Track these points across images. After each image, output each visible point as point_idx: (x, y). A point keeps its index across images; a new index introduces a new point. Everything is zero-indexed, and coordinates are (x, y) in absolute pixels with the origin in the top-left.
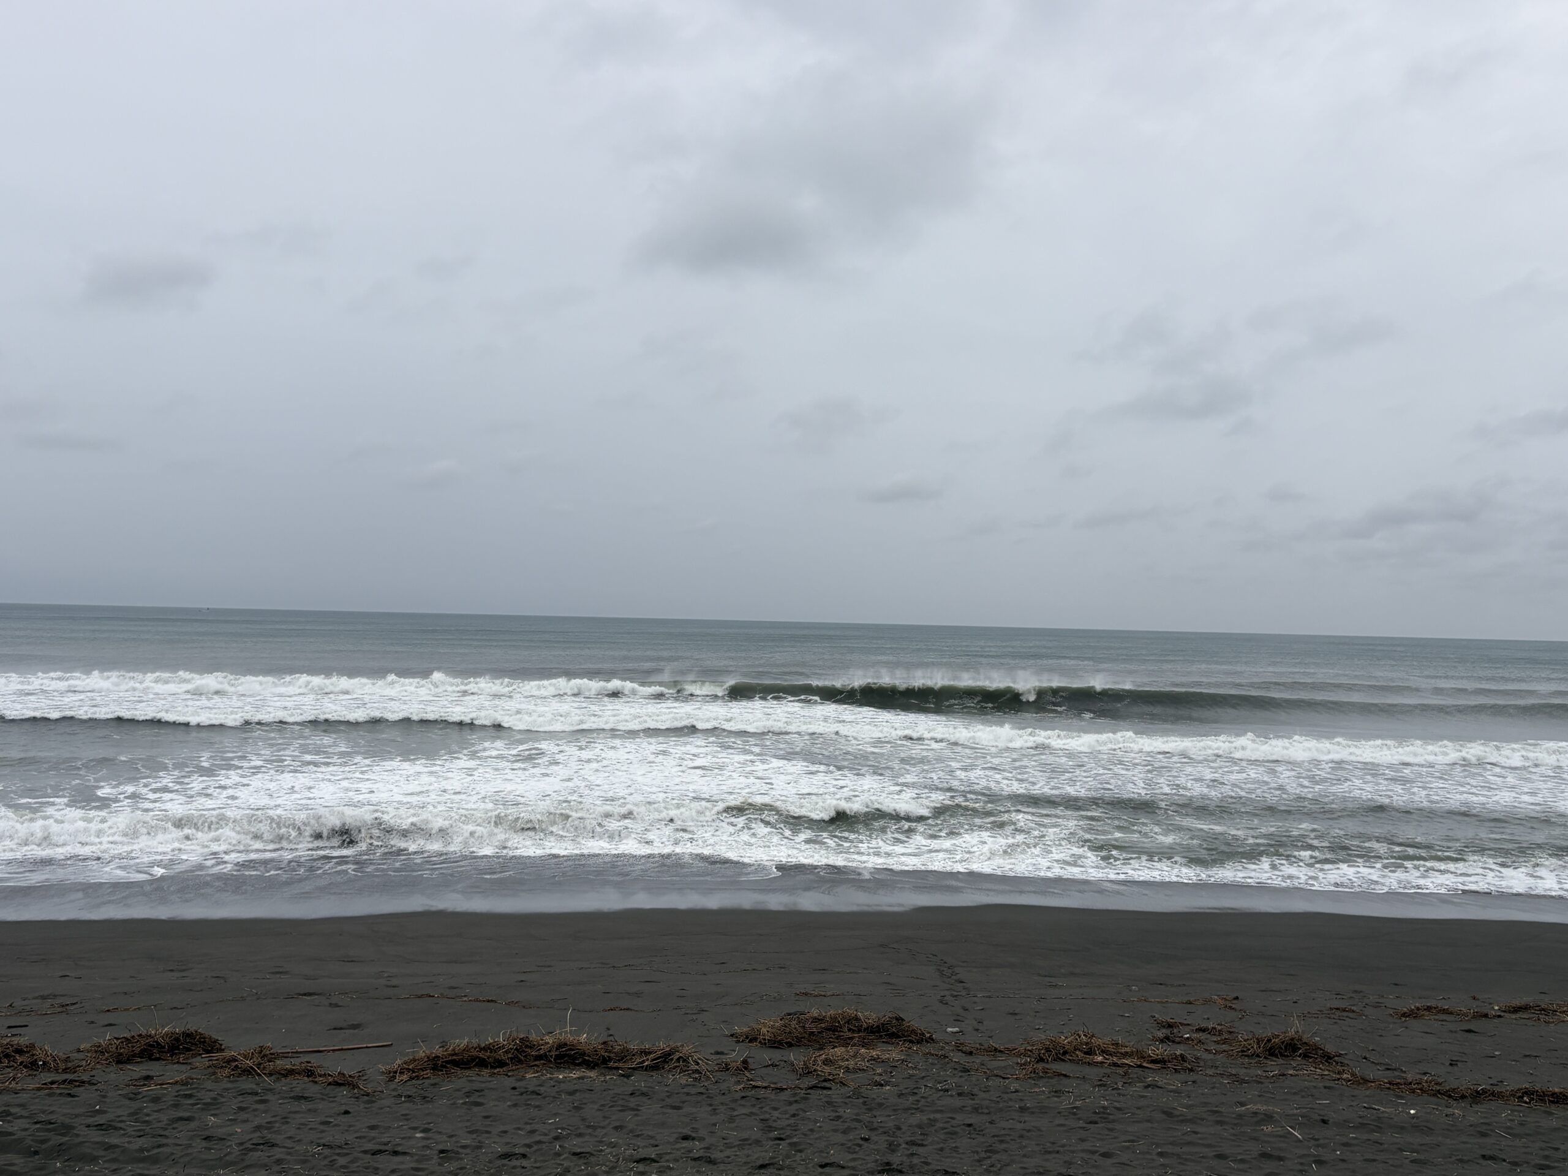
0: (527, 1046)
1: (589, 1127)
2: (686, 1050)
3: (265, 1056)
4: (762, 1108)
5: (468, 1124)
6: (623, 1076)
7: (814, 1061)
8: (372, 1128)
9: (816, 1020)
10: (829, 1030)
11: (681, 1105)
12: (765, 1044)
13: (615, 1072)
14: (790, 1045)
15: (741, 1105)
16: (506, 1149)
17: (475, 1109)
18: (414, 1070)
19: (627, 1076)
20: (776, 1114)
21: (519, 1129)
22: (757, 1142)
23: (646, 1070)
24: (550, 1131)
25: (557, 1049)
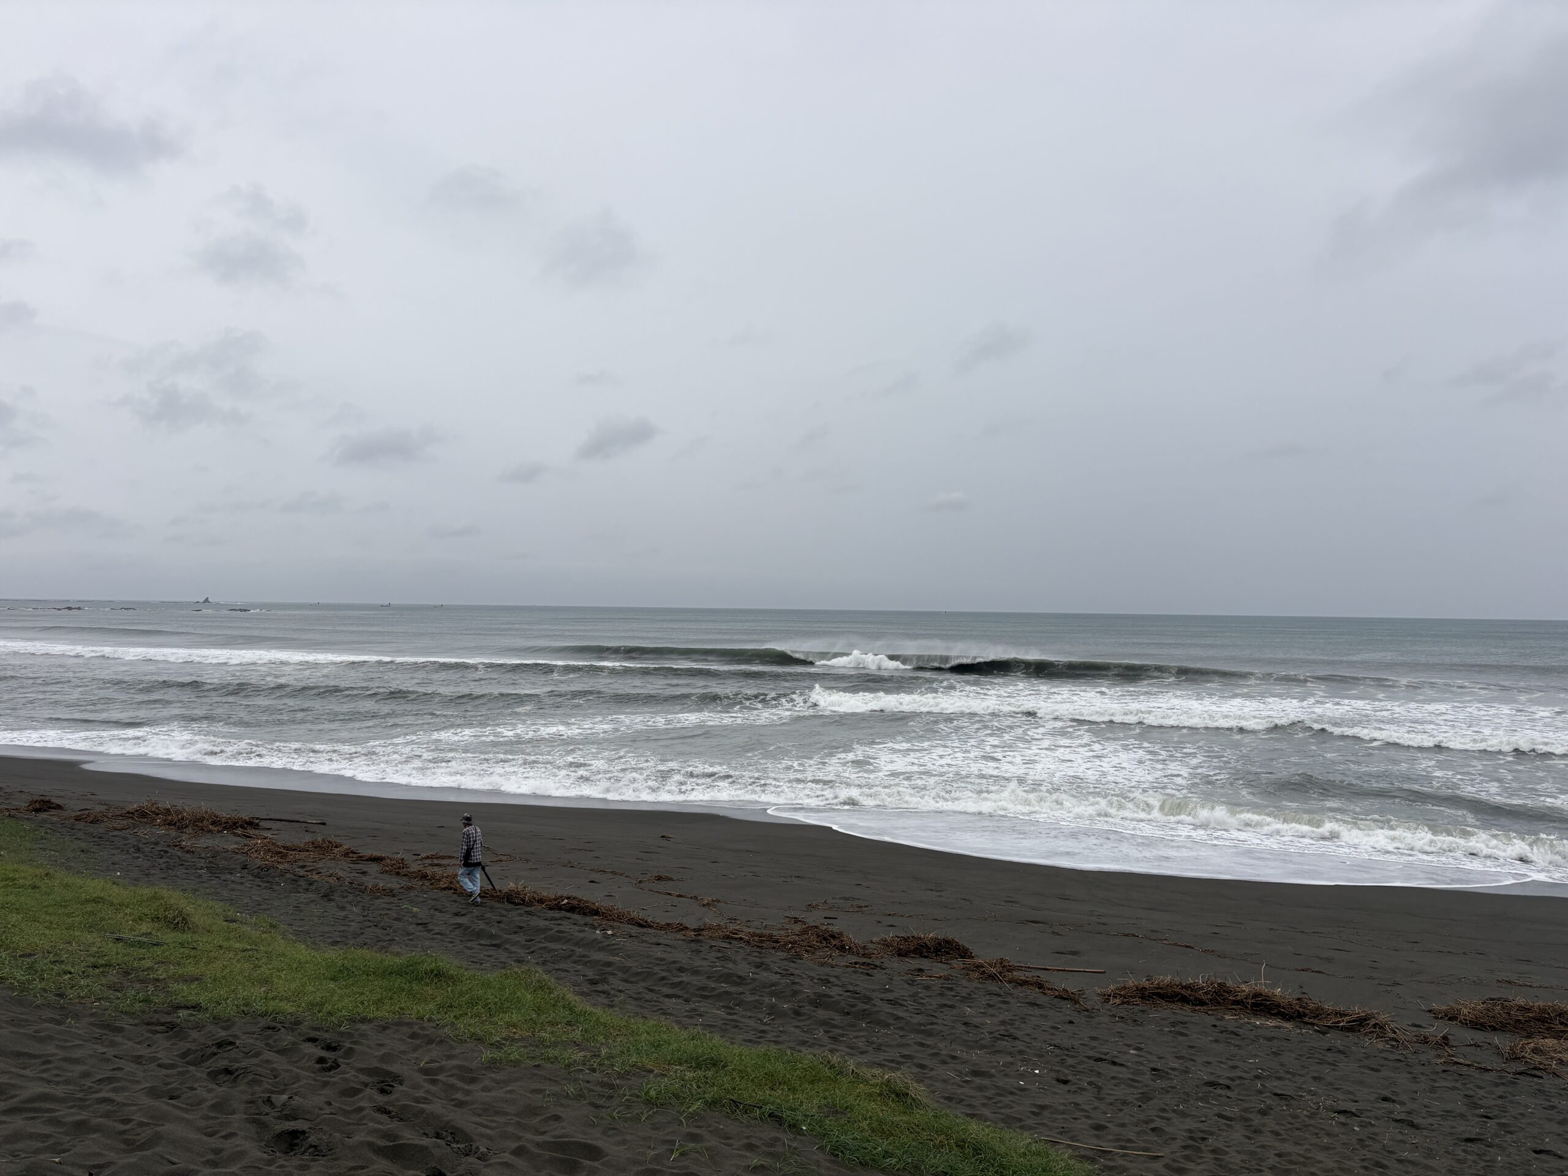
0: (1224, 991)
1: (1288, 1072)
2: (1383, 1018)
3: (1004, 966)
4: (1465, 1084)
5: (1176, 1050)
6: (1318, 1031)
7: (1521, 1048)
8: (1093, 1038)
9: (1521, 1008)
10: (1539, 1020)
11: (1379, 1068)
12: (1466, 1024)
13: (1310, 1027)
14: (1494, 1029)
15: (1441, 1078)
16: (1212, 1079)
17: (1181, 1038)
18: (1128, 996)
19: (1324, 1033)
20: (1481, 1092)
21: (1221, 1062)
22: (1462, 1116)
23: (1342, 1030)
24: (1250, 1069)
25: (1253, 998)
